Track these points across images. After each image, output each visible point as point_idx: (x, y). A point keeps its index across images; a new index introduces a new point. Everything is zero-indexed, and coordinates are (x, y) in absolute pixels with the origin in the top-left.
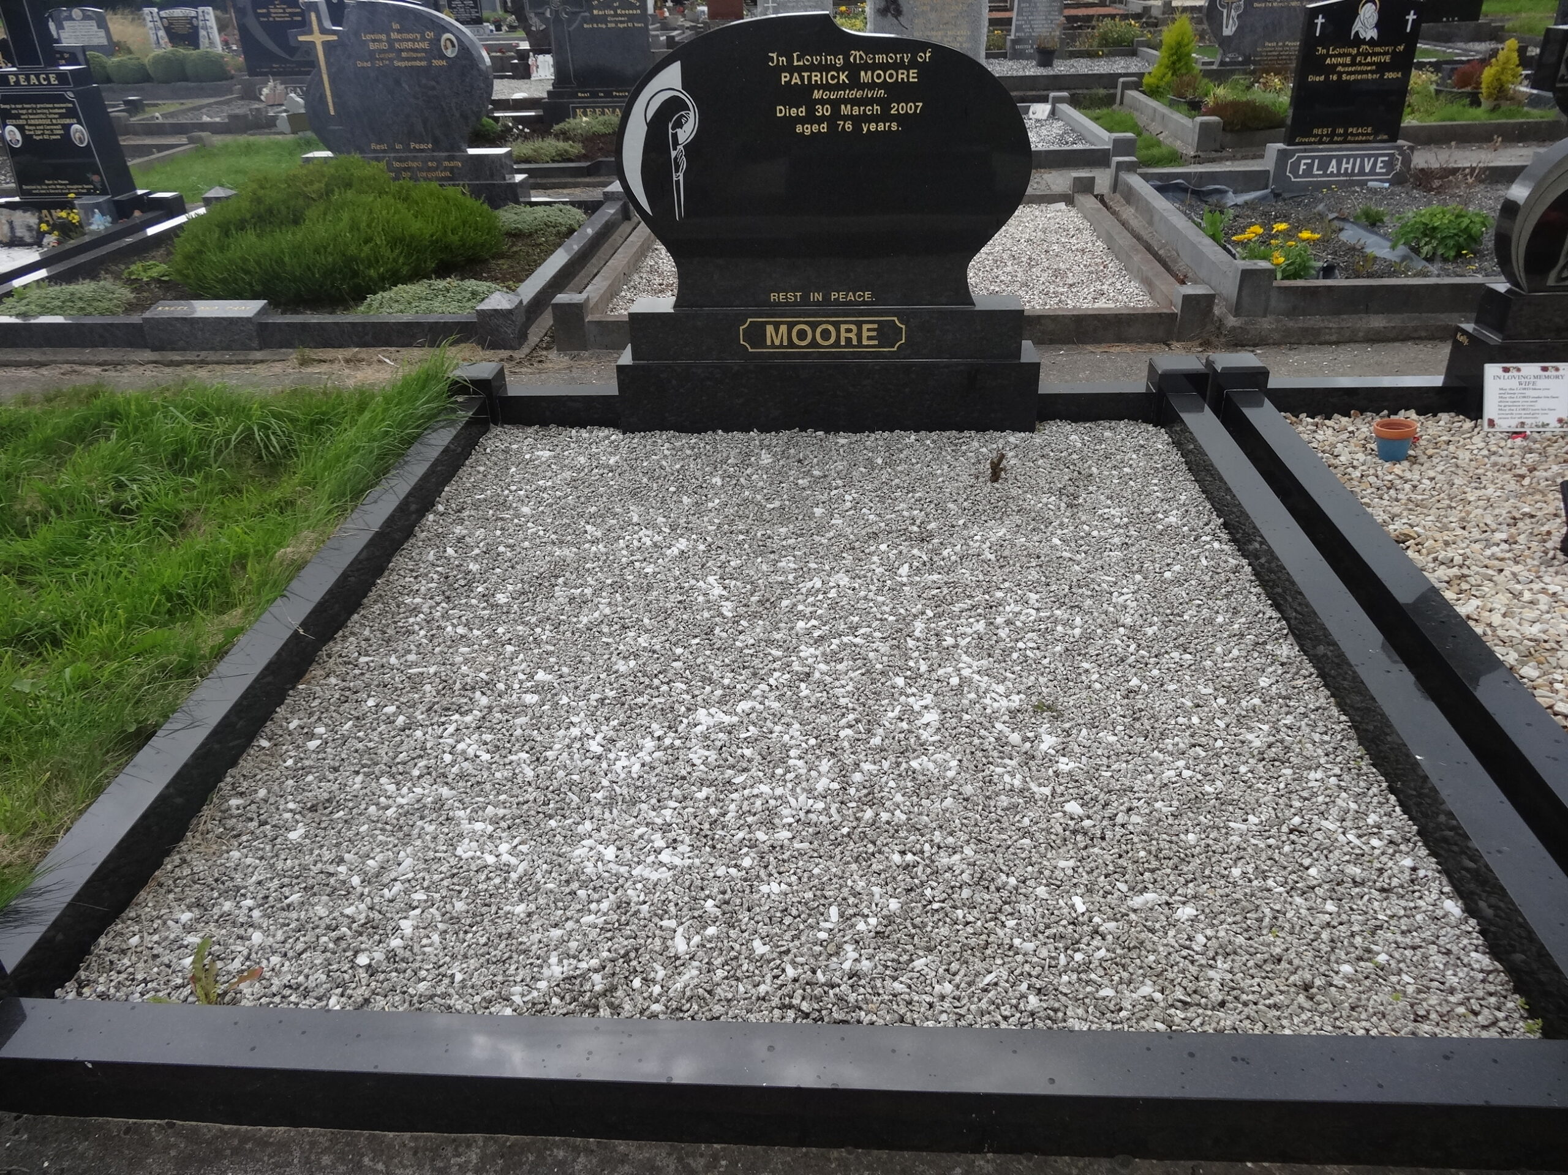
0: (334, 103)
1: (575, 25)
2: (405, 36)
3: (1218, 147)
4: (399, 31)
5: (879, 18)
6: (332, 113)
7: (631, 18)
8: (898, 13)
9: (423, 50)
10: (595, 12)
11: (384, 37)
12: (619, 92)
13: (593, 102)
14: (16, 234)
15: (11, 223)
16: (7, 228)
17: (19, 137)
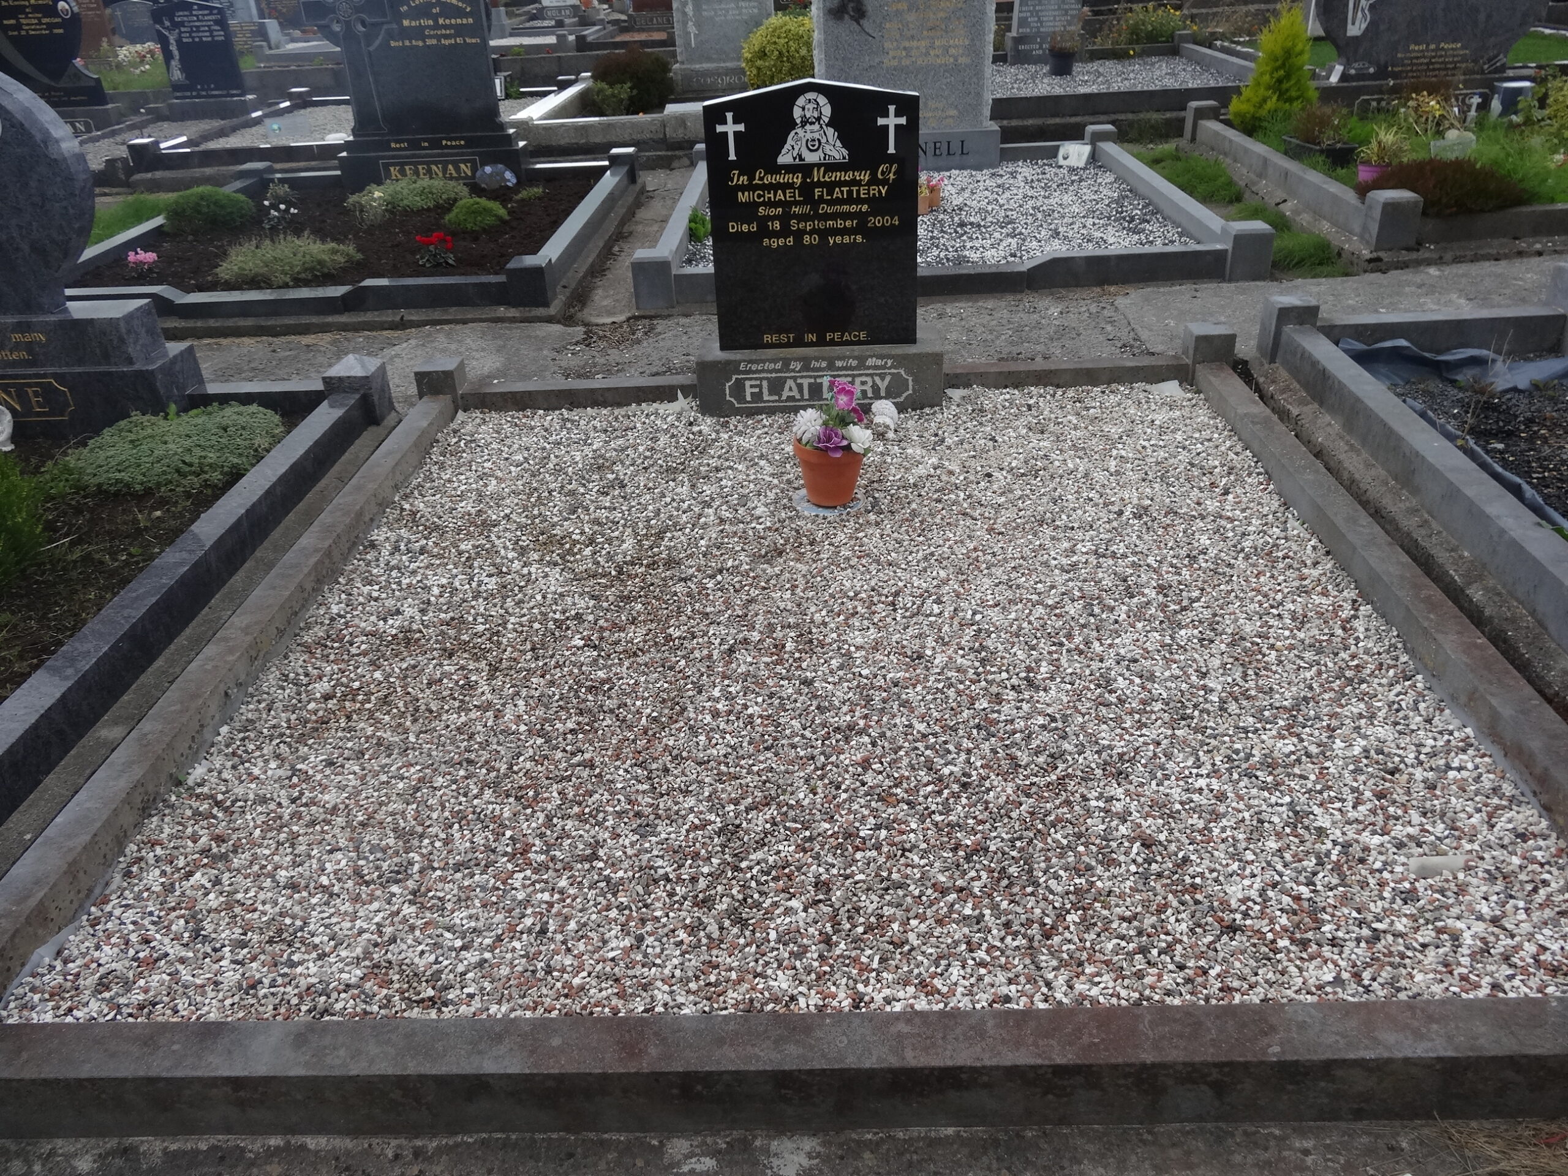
1: (377, 43)
3: (1412, 243)
5: (831, 23)
7: (460, 30)
8: (860, 14)
10: (406, 23)
12: (451, 139)
13: (414, 156)
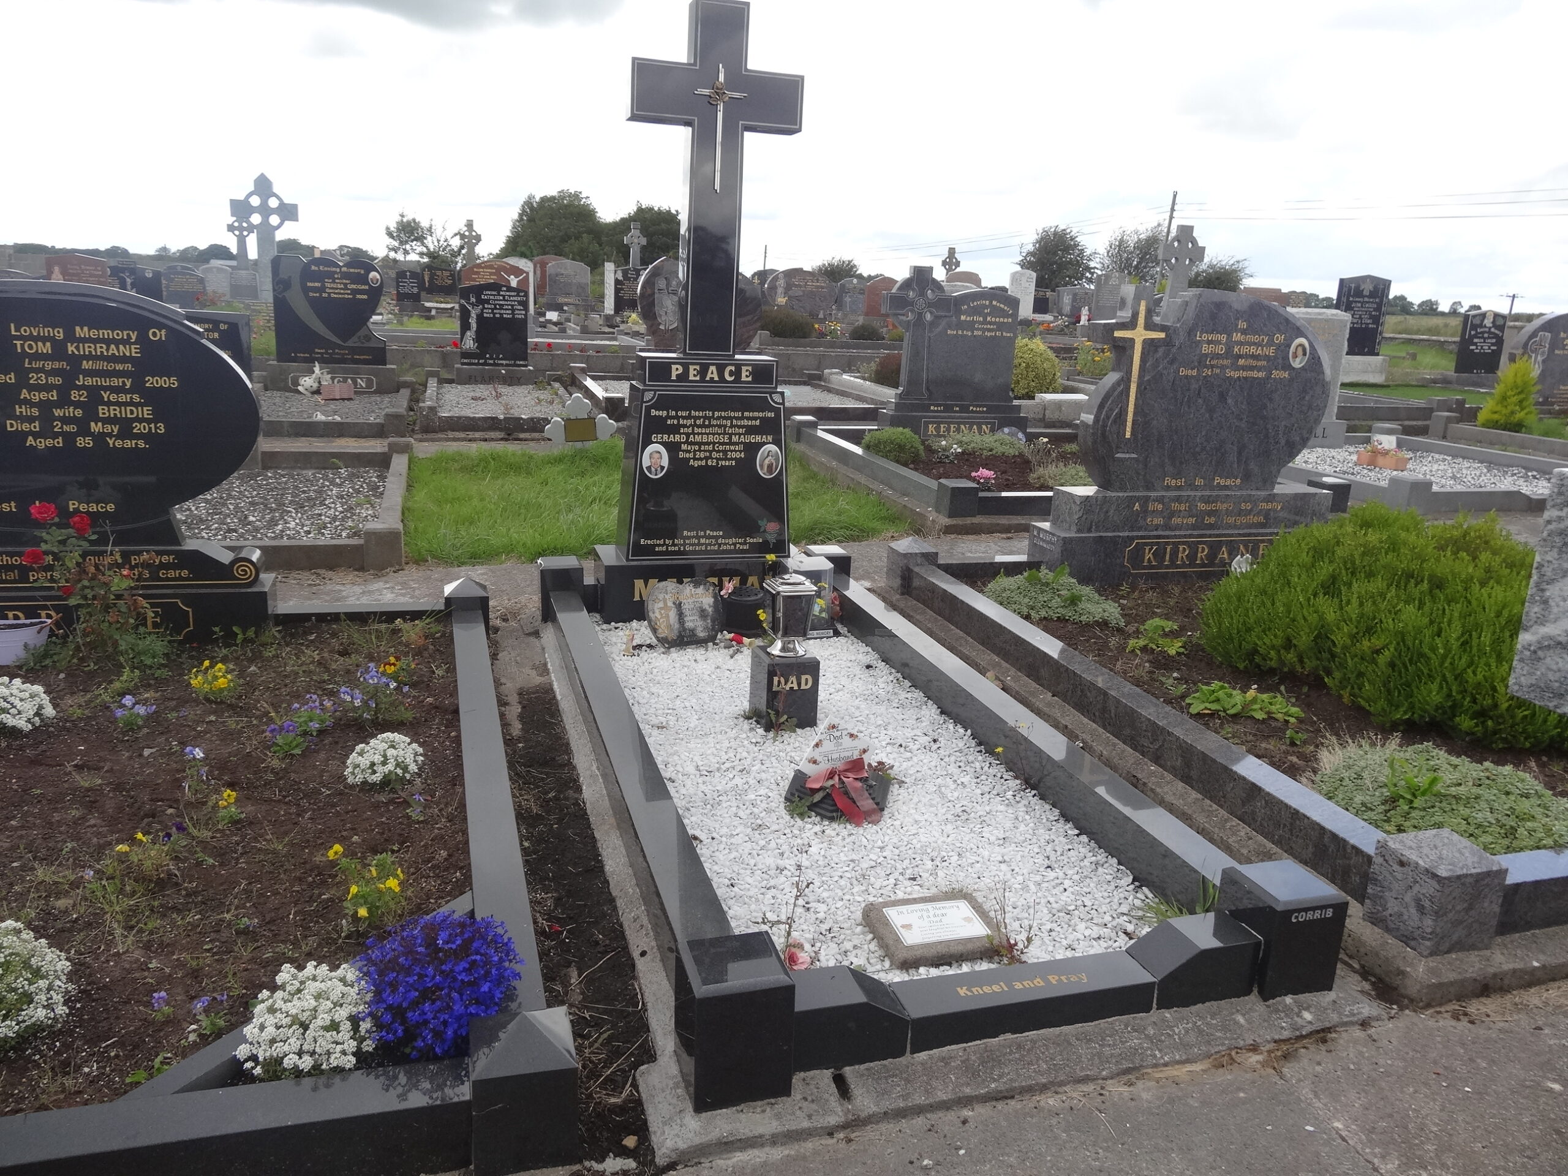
0: (1134, 422)
1: (938, 330)
2: (1250, 338)
4: (1244, 332)
6: (1128, 435)
7: (1000, 327)
9: (1267, 358)
10: (963, 318)
11: (1224, 338)
12: (977, 406)
13: (949, 417)
14: (689, 625)
15: (679, 606)
16: (673, 615)
17: (665, 462)
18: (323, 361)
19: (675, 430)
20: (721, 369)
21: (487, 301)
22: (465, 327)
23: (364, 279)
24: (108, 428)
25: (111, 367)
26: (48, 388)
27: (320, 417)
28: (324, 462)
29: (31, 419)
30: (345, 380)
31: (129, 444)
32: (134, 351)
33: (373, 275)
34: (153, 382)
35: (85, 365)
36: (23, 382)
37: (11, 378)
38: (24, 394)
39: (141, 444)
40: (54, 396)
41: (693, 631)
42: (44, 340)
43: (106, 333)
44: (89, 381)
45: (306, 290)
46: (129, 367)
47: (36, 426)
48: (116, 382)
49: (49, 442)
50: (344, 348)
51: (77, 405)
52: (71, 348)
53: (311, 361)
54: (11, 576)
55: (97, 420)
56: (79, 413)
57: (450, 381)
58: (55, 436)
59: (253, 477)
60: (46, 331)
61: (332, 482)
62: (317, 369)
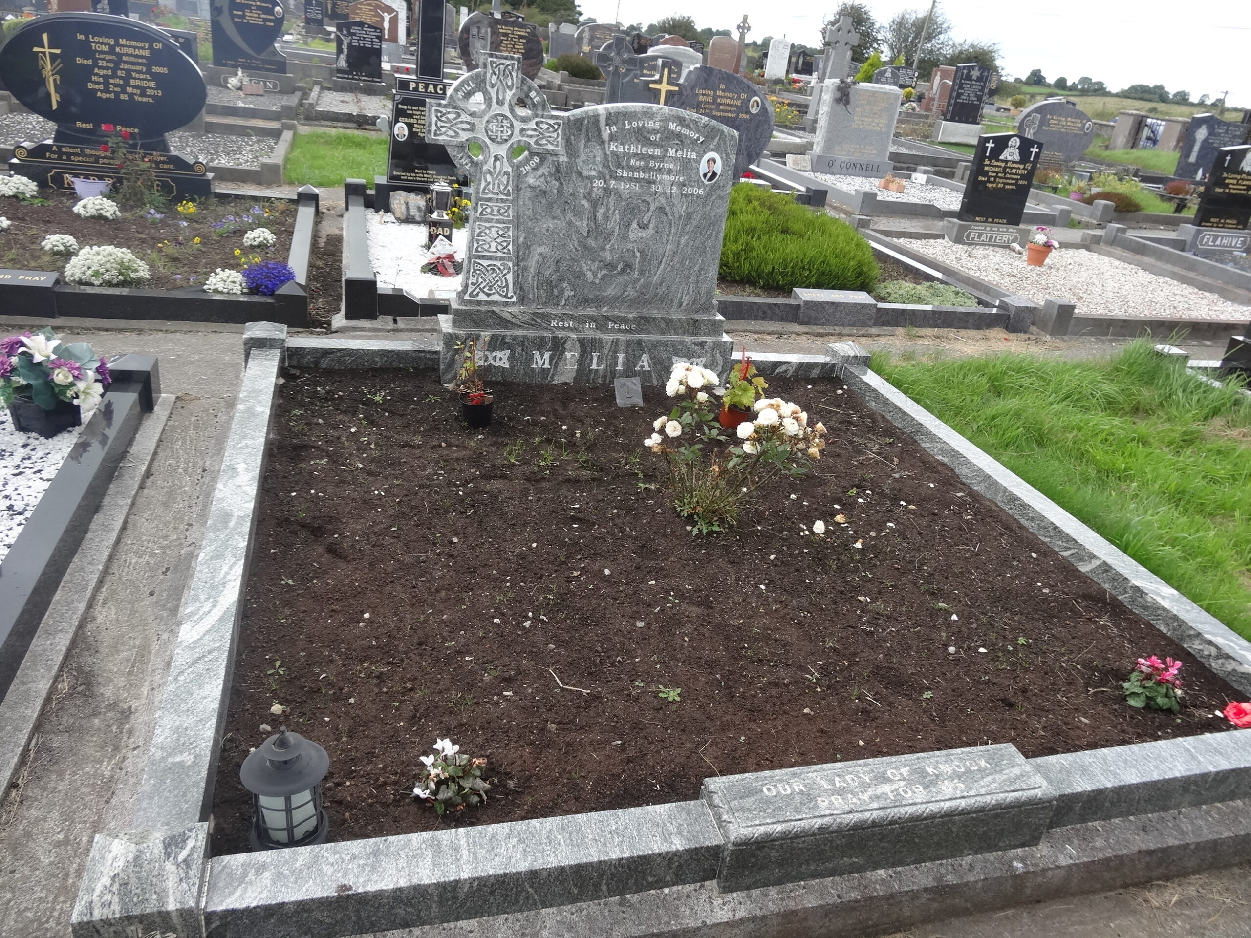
2: (727, 94)
9: (736, 106)
11: (712, 93)
14: (412, 213)
15: (407, 204)
16: (403, 207)
17: (406, 132)
18: (244, 68)
19: (411, 116)
20: (435, 86)
21: (354, 34)
22: (340, 51)
23: (270, 11)
24: (135, 91)
25: (136, 60)
26: (107, 68)
27: (240, 104)
28: (243, 132)
29: (99, 83)
30: (258, 82)
31: (145, 100)
32: (146, 53)
33: (277, 9)
34: (156, 69)
35: (125, 58)
36: (95, 64)
37: (90, 62)
38: (96, 70)
39: (151, 100)
40: (110, 73)
41: (413, 217)
42: (105, 44)
43: (133, 43)
44: (126, 67)
45: (233, 16)
46: (144, 61)
47: (101, 87)
48: (138, 68)
49: (108, 96)
50: (256, 59)
51: (121, 78)
52: (117, 49)
53: (236, 67)
54: (92, 160)
55: (130, 86)
56: (121, 82)
57: (329, 89)
58: (110, 92)
59: (200, 137)
60: (106, 40)
61: (247, 144)
62: (240, 73)
